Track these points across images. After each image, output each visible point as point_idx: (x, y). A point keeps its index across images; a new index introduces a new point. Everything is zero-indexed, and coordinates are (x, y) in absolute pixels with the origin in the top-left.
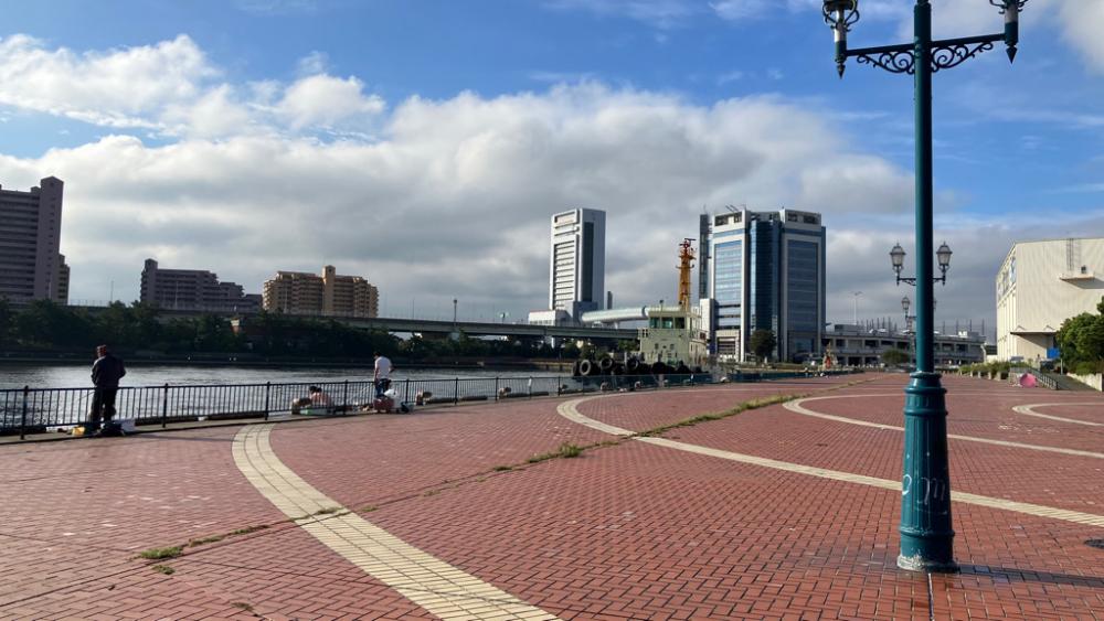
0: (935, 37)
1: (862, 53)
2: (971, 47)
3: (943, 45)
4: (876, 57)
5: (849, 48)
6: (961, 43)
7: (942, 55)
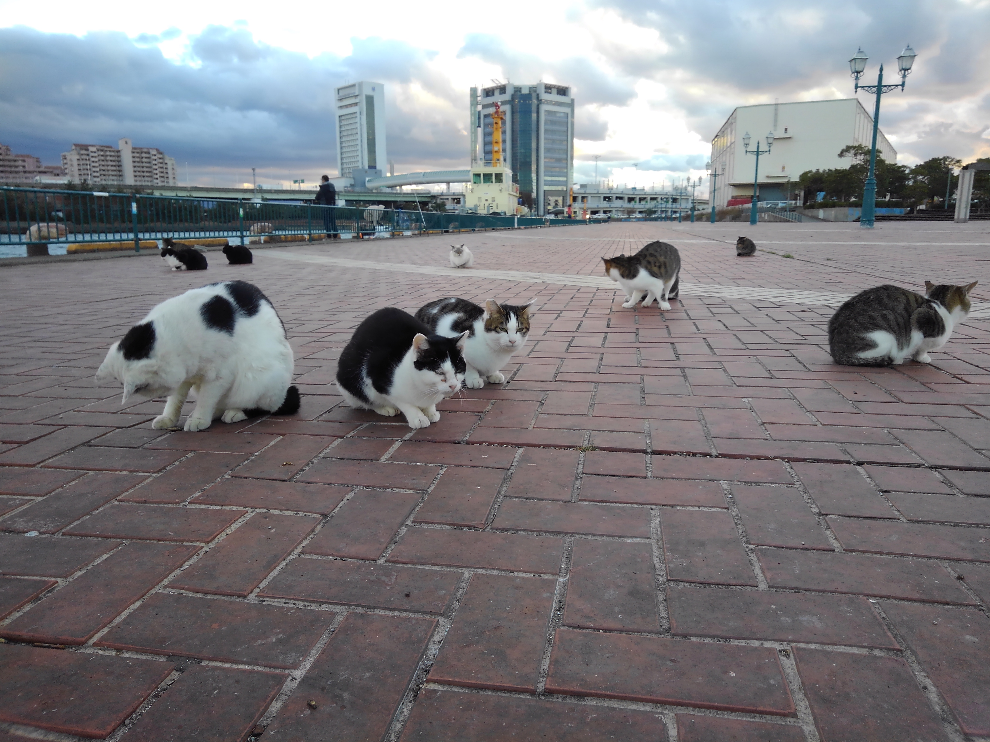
0: (883, 84)
1: (863, 87)
2: (893, 87)
3: (885, 86)
4: (866, 88)
5: (859, 85)
6: (890, 86)
7: (884, 89)
